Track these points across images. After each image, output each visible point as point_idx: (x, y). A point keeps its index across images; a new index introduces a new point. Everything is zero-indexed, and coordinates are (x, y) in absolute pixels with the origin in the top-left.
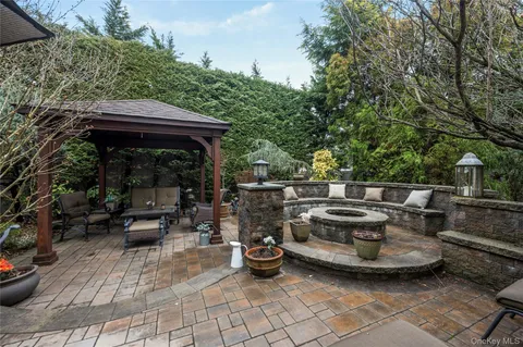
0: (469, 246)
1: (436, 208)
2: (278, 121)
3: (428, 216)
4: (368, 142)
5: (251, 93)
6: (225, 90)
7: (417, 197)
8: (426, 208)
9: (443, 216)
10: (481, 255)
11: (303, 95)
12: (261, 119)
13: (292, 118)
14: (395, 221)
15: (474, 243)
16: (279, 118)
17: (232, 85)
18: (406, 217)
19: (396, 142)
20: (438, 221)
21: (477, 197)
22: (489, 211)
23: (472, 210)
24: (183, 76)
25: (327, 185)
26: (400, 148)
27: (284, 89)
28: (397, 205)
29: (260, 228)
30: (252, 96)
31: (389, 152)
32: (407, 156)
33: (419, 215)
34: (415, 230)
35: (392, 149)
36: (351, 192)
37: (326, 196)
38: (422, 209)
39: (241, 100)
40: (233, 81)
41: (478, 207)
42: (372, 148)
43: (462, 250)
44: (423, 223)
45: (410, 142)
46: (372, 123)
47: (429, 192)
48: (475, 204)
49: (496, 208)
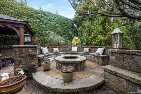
0: (116, 74)
1: (106, 55)
2: (61, 27)
3: (103, 58)
4: (88, 34)
5: (52, 18)
6: (43, 17)
7: (100, 51)
8: (102, 55)
9: (108, 58)
10: (122, 80)
11: (71, 20)
12: (55, 27)
13: (66, 27)
14: (93, 60)
15: (118, 73)
16: (62, 26)
17: (45, 15)
18: (96, 58)
19: (96, 33)
20: (106, 60)
21: (120, 49)
22: (126, 56)
23: (118, 55)
24: (27, 11)
25: (71, 47)
26: (97, 34)
27: (64, 18)
28: (93, 54)
29: (21, 65)
30: (53, 19)
31: (94, 36)
32: (99, 37)
33: (100, 57)
34: (98, 63)
35: (95, 35)
36: (79, 50)
37: (71, 51)
38: (101, 55)
39: (48, 20)
40: (46, 14)
41: (121, 53)
42: (90, 35)
43: (113, 76)
44: (101, 61)
45: (100, 32)
46: (89, 27)
47: (104, 48)
48: (119, 52)
49: (129, 54)
